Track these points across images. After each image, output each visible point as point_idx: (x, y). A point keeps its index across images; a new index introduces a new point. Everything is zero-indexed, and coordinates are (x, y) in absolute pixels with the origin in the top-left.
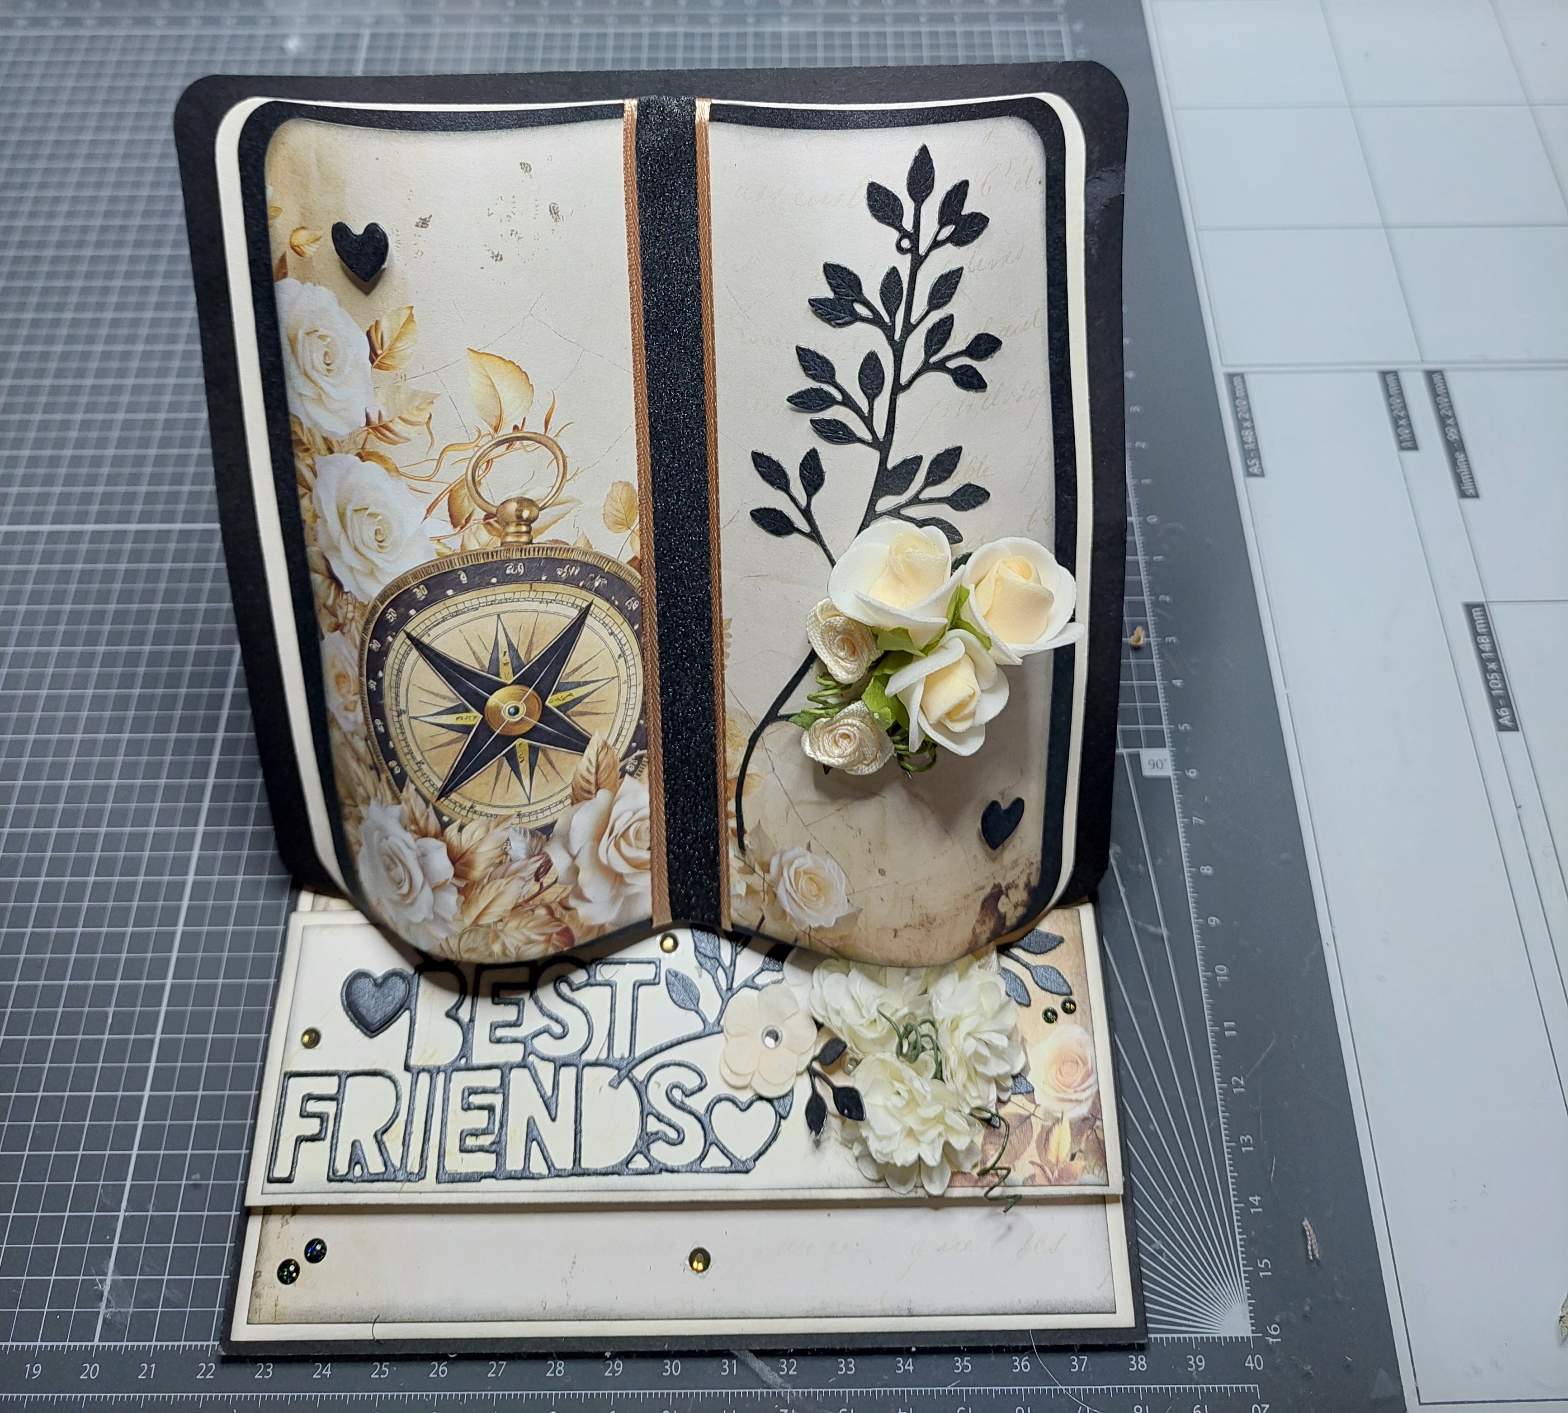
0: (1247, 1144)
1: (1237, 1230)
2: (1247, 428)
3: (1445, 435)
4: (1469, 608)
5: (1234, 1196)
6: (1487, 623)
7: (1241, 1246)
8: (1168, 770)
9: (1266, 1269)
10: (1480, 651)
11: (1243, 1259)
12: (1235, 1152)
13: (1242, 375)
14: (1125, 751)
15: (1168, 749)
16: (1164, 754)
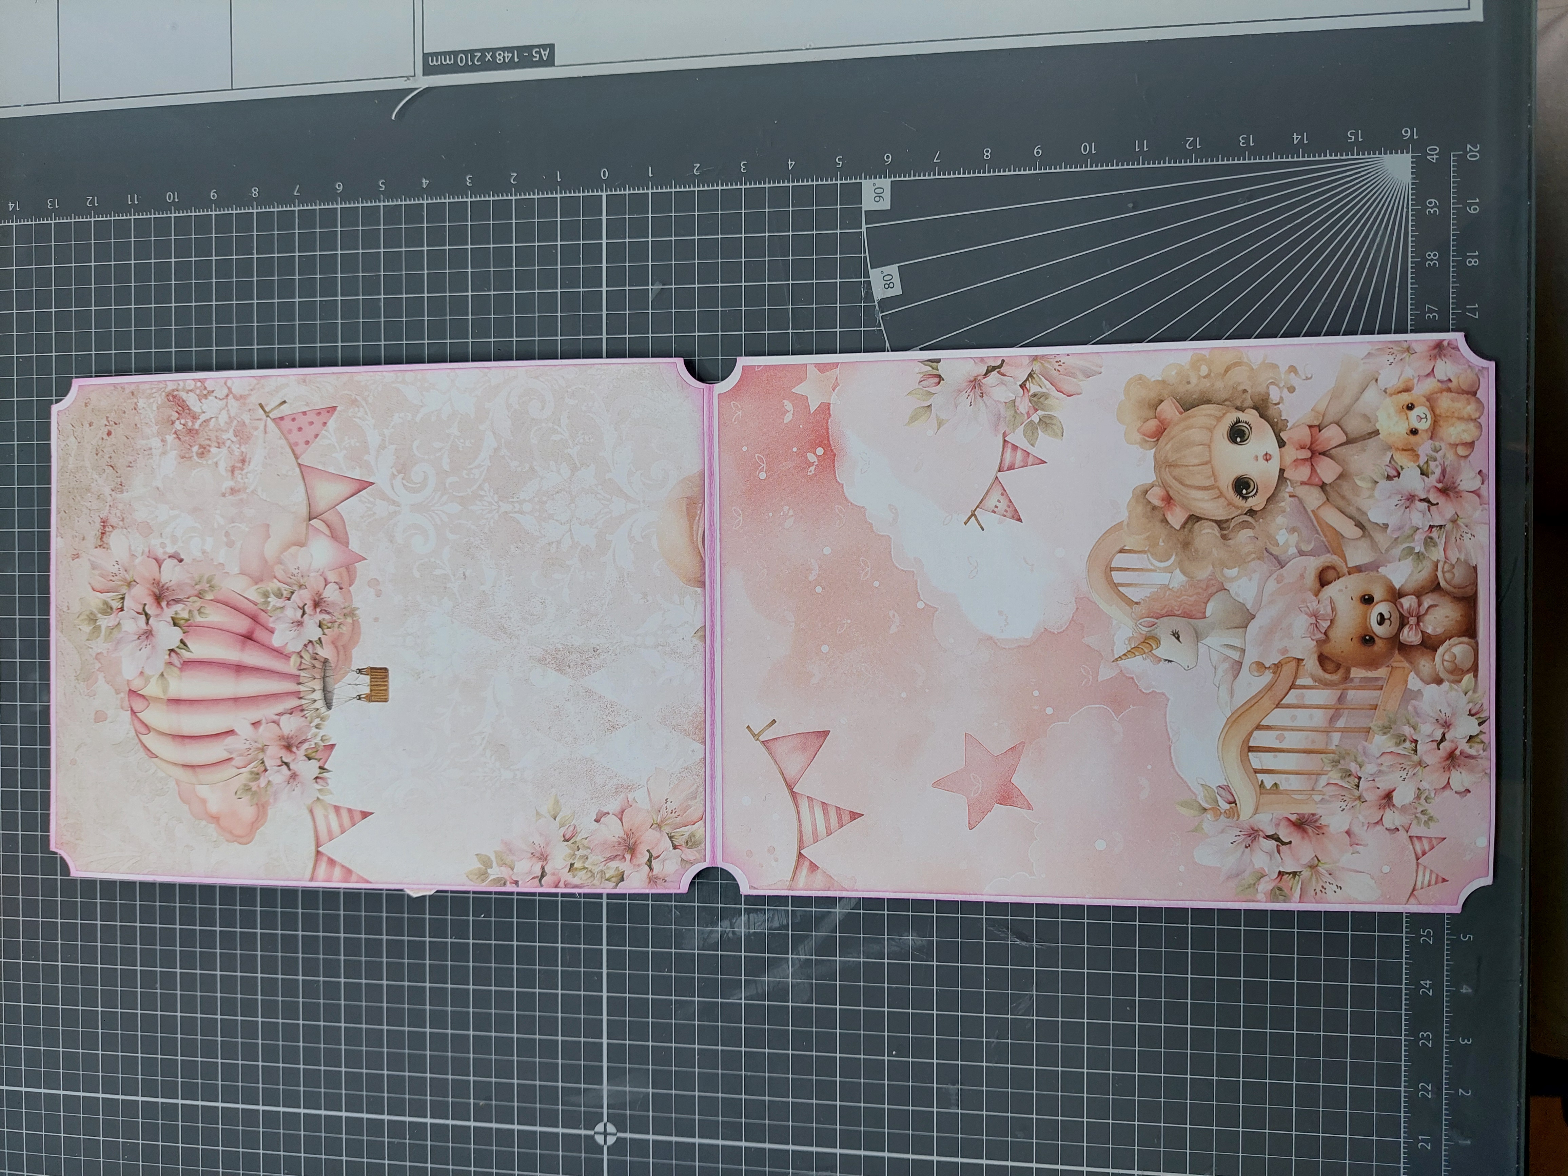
0: (1247, 140)
1: (1322, 158)
2: (493, 57)
5: (1293, 157)
7: (1337, 156)
8: (885, 183)
9: (1356, 136)
11: (1348, 155)
12: (1254, 153)
13: (425, 56)
14: (864, 226)
15: (863, 181)
16: (868, 186)
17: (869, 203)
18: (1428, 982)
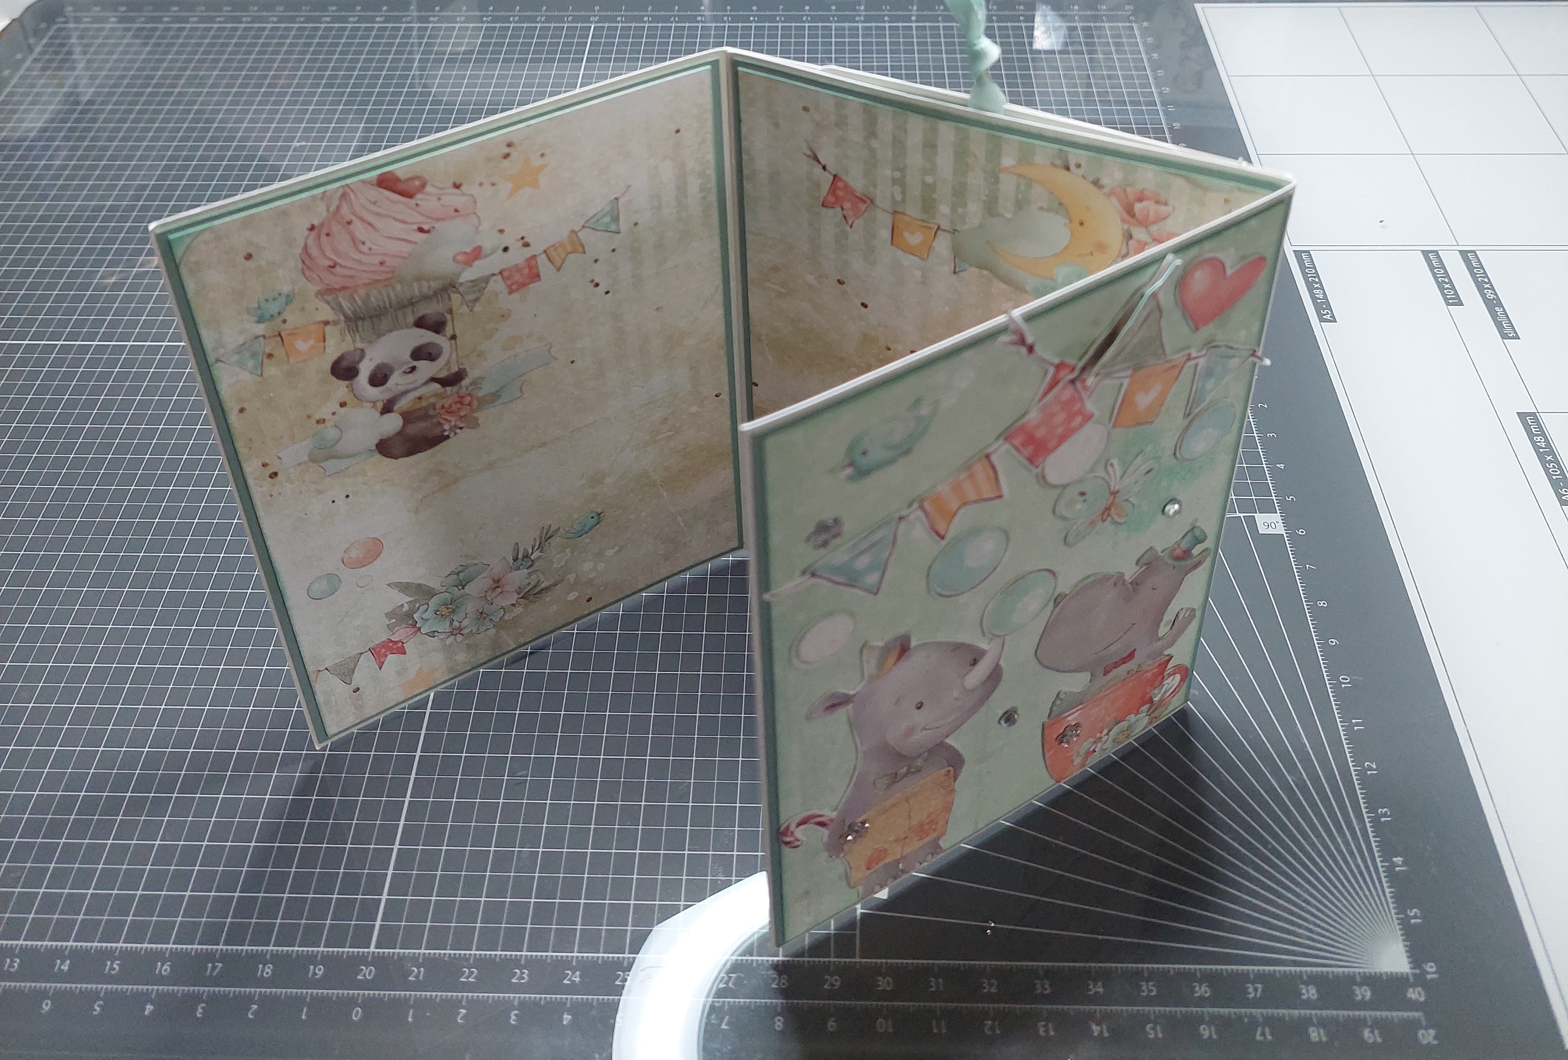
0: (1385, 815)
1: (1385, 885)
2: (1317, 288)
3: (1483, 296)
4: (1522, 416)
5: (1379, 857)
6: (1540, 427)
7: (1391, 898)
8: (1280, 530)
9: (1415, 917)
10: (1536, 448)
11: (1394, 908)
12: (1375, 821)
13: (1308, 252)
14: (1242, 515)
15: (1279, 514)
16: (1276, 518)
17: (1261, 519)
18: (577, 980)
